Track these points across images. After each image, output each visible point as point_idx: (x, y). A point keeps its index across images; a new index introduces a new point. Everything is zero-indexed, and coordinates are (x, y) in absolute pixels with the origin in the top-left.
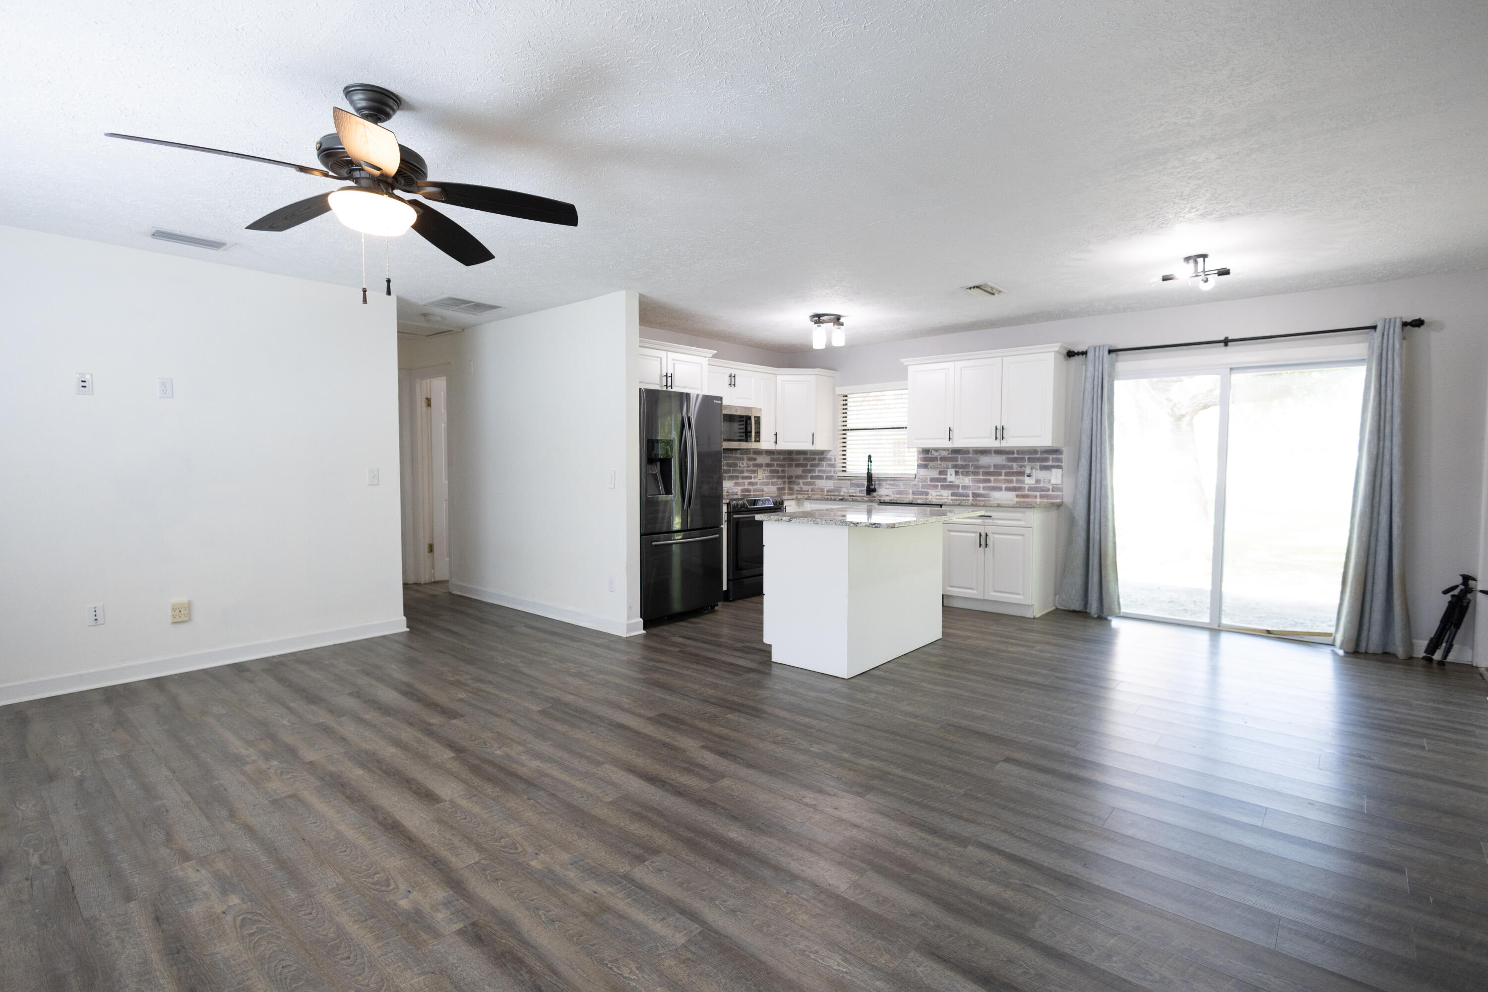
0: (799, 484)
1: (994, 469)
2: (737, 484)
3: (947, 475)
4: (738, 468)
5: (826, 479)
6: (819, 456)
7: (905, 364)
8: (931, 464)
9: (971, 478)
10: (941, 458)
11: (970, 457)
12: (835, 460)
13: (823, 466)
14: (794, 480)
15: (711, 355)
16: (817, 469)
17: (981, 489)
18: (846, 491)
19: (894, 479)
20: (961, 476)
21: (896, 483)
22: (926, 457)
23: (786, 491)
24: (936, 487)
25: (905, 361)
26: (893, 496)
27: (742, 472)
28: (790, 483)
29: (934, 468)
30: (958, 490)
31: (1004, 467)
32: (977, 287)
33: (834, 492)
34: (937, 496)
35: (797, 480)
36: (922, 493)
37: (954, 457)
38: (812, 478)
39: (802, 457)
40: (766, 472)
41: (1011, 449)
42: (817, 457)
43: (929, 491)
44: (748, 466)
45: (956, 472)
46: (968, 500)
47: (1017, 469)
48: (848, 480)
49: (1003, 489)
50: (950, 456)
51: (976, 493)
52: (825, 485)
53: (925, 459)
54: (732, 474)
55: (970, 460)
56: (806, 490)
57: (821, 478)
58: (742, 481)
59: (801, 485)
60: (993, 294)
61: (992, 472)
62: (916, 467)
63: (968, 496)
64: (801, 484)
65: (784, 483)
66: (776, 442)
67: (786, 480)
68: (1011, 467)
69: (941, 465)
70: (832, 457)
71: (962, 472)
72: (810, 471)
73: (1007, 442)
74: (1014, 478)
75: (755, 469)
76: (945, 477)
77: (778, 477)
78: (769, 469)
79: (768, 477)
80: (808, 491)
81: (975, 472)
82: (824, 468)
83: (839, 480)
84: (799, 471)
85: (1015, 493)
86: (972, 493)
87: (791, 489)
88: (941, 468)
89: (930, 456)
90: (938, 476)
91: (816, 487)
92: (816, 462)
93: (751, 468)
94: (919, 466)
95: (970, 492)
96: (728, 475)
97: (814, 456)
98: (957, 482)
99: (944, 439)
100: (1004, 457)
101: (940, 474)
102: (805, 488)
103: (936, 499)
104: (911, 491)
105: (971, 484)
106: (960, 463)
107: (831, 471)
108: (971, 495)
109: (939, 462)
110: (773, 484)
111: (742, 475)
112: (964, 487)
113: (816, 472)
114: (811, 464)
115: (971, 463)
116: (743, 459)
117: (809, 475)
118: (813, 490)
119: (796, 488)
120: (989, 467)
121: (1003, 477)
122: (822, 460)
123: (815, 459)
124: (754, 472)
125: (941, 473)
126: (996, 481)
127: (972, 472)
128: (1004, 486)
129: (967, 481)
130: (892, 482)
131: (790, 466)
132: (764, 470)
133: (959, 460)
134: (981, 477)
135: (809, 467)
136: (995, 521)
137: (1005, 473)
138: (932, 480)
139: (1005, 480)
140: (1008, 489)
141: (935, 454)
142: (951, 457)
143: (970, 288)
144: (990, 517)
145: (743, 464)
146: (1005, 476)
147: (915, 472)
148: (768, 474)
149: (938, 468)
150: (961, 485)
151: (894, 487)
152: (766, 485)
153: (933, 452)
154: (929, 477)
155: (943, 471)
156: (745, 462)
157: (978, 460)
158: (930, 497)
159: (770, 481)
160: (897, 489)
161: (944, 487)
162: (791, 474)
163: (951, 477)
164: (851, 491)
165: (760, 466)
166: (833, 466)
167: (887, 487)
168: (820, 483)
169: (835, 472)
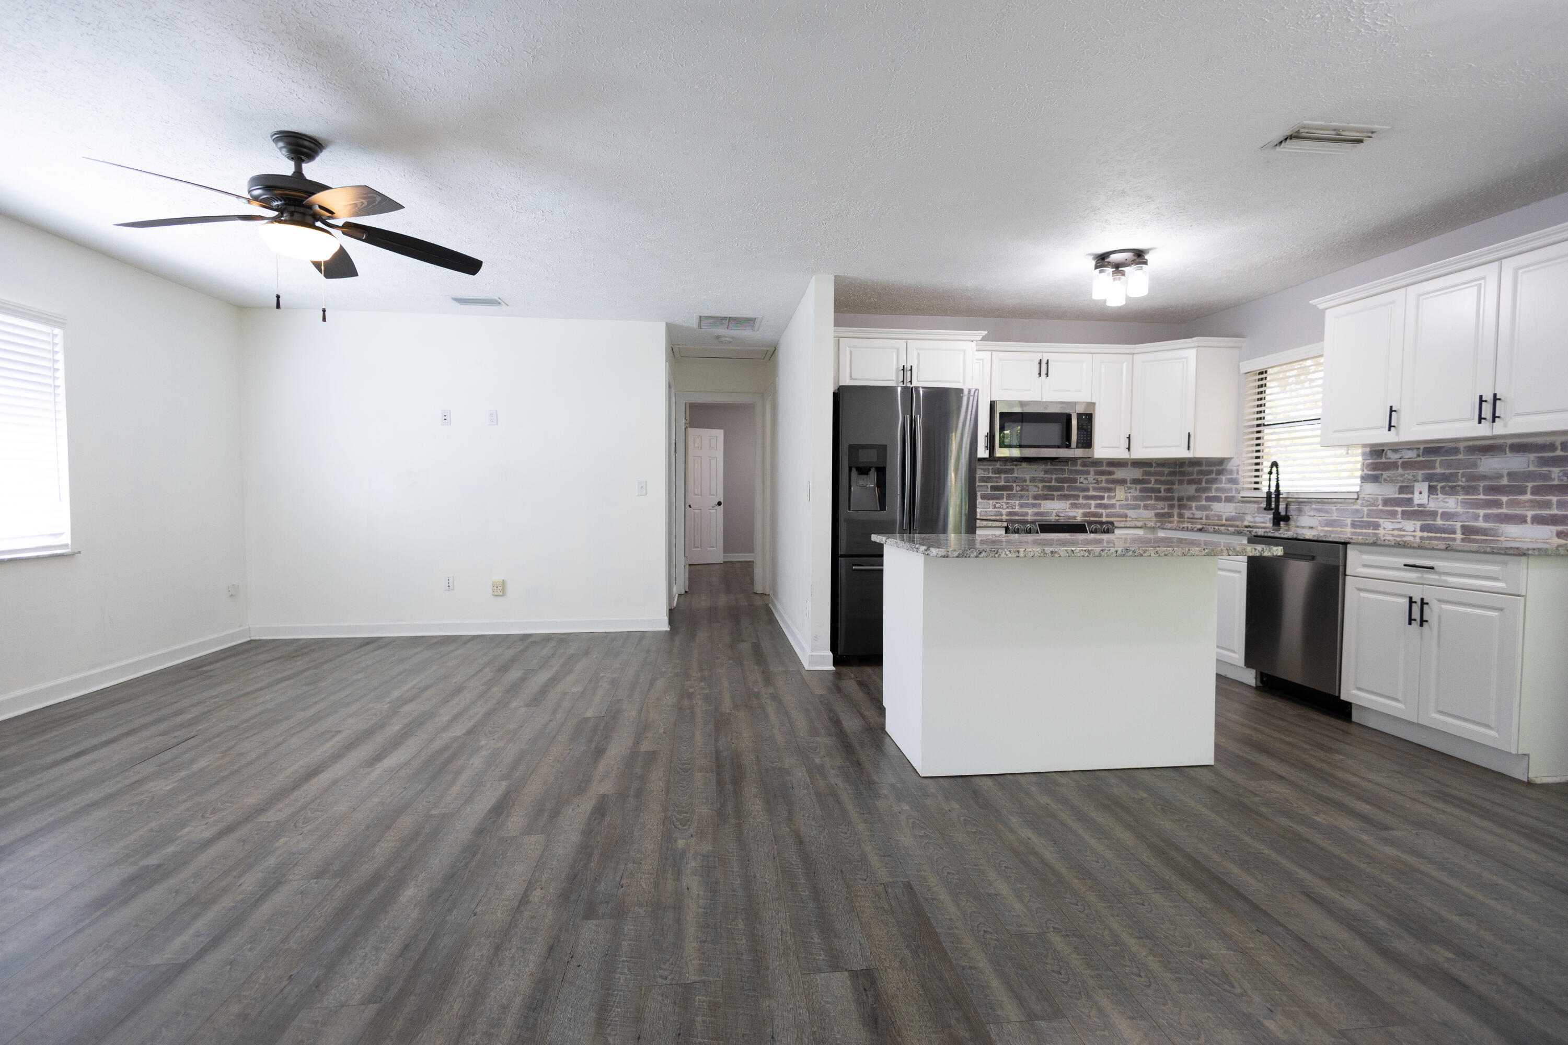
0: (1191, 508)
1: (1509, 481)
2: (1073, 506)
3: (1412, 493)
4: (1078, 484)
5: (1225, 502)
6: (1218, 468)
7: (1321, 307)
8: (1386, 474)
9: (1460, 498)
10: (1403, 463)
11: (1459, 460)
12: (1238, 473)
13: (1221, 483)
14: (1185, 502)
15: (980, 338)
16: (1214, 486)
17: (1481, 519)
18: (1252, 519)
19: (1321, 501)
20: (1440, 496)
21: (1326, 507)
22: (1377, 463)
23: (1176, 518)
24: (1393, 514)
25: (1319, 302)
26: (1320, 528)
27: (1087, 490)
28: (1180, 507)
29: (1390, 481)
30: (1435, 520)
31: (1529, 476)
32: (1294, 136)
33: (1234, 521)
34: (1393, 530)
35: (1189, 503)
36: (1368, 525)
37: (1427, 461)
38: (1208, 499)
39: (1196, 469)
40: (1132, 491)
41: (1549, 439)
42: (1214, 469)
43: (1381, 521)
44: (1097, 482)
45: (1430, 487)
46: (1454, 540)
47: (1560, 479)
48: (1255, 502)
49: (1529, 519)
50: (1421, 459)
51: (1468, 526)
52: (1224, 510)
53: (1374, 467)
54: (1066, 492)
55: (1459, 464)
56: (1199, 517)
57: (1217, 499)
58: (1085, 502)
59: (1194, 511)
60: (1361, 141)
61: (1505, 486)
62: (1358, 481)
63: (1455, 533)
64: (1194, 508)
65: (1171, 507)
66: (1129, 449)
67: (1176, 503)
68: (1547, 477)
69: (1402, 475)
70: (1234, 469)
71: (1442, 487)
72: (1206, 490)
73: (1505, 425)
74: (1554, 499)
75: (1110, 486)
76: (1409, 496)
77: (1158, 499)
78: (1138, 487)
79: (1135, 498)
80: (1201, 519)
81: (1469, 487)
82: (1223, 485)
83: (1243, 502)
84: (1191, 490)
85: (1555, 529)
86: (1462, 526)
87: (1181, 516)
88: (1402, 482)
89: (1384, 460)
90: (1397, 496)
91: (1213, 513)
92: (1213, 476)
93: (1103, 485)
94: (1364, 479)
95: (1459, 524)
96: (1059, 493)
97: (1210, 468)
98: (1432, 506)
99: (1381, 428)
100: (1533, 456)
101: (1400, 493)
102: (1198, 514)
103: (1393, 535)
104: (1349, 521)
105: (1460, 510)
106: (1439, 470)
107: (1231, 489)
108: (1459, 531)
109: (1400, 471)
110: (1146, 507)
111: (1086, 493)
112: (1446, 516)
113: (1213, 491)
114: (1206, 479)
115: (1461, 471)
116: (1088, 473)
117: (1204, 495)
118: (1207, 518)
119: (1187, 514)
120: (1500, 476)
121: (1528, 496)
122: (1220, 472)
123: (1211, 472)
124: (1109, 490)
125: (1402, 490)
126: (1511, 504)
127: (1463, 488)
128: (1530, 514)
129: (1451, 503)
130: (1319, 506)
131: (1181, 482)
132: (1130, 488)
133: (1437, 465)
134: (1482, 497)
135: (1204, 484)
136: (1444, 578)
137: (1532, 488)
138: (1387, 502)
139: (1531, 501)
140: (1539, 520)
141: (1394, 457)
142: (1421, 461)
143: (1281, 142)
144: (1432, 568)
145: (1086, 479)
146: (1532, 494)
147: (1357, 489)
148: (1138, 493)
149: (1398, 481)
150: (1440, 511)
151: (1321, 514)
152: (1134, 509)
153: (1390, 454)
154: (1380, 497)
155: (1407, 486)
156: (1091, 478)
157: (1475, 465)
158: (1381, 532)
159: (1142, 504)
160: (1328, 517)
161: (1407, 515)
162: (1182, 494)
163: (1421, 495)
164: (1258, 519)
165: (1122, 482)
166: (1234, 481)
167: (1312, 513)
168: (1218, 507)
169: (1238, 491)
